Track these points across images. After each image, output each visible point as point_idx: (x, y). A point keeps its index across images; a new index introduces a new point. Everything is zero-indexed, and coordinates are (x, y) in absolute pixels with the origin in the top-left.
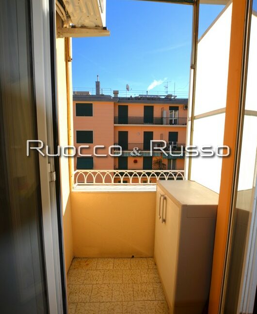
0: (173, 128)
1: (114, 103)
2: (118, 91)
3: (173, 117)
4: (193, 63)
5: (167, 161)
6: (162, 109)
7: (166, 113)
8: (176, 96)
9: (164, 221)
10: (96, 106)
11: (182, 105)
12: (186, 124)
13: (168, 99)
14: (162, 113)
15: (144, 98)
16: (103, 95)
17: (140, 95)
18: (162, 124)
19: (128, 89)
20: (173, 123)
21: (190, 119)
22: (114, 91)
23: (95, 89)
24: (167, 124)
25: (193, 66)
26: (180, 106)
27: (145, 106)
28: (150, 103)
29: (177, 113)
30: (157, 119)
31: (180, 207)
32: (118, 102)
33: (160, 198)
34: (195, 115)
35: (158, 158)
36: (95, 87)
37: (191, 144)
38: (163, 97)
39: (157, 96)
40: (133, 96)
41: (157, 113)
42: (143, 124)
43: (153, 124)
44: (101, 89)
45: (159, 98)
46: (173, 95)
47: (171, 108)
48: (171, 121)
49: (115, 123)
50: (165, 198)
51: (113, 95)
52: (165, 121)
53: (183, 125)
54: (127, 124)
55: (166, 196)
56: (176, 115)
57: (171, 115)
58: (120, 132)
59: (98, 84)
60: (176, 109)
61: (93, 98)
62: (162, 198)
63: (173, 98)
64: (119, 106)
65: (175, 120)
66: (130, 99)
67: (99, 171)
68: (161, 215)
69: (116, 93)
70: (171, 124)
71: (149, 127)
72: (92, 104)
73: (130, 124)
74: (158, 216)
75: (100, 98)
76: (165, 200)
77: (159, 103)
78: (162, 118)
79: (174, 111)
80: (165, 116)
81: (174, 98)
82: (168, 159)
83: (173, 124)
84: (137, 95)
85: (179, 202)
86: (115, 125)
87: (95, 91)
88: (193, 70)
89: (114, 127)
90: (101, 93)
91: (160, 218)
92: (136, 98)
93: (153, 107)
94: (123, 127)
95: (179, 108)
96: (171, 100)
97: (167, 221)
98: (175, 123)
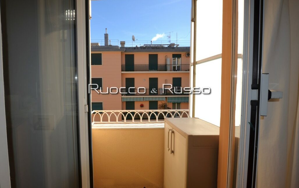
0: (177, 74)
1: (121, 52)
2: (124, 42)
3: (176, 64)
4: (194, 17)
5: (172, 104)
6: (165, 56)
7: (170, 60)
8: (178, 45)
9: (173, 152)
10: (105, 56)
11: (185, 53)
12: (189, 70)
13: (171, 47)
14: (166, 60)
15: (148, 47)
16: (111, 46)
17: (145, 45)
18: (166, 70)
19: (133, 40)
20: (177, 69)
21: (193, 64)
22: (121, 42)
23: (104, 41)
24: (170, 71)
25: (194, 20)
26: (183, 54)
27: (149, 55)
28: (155, 51)
29: (180, 60)
30: (161, 66)
31: (187, 137)
32: (125, 51)
33: (169, 133)
34: (196, 61)
35: (164, 102)
36: (104, 39)
37: (194, 86)
38: (167, 46)
39: (161, 45)
40: (139, 46)
41: (161, 61)
42: (149, 71)
43: (158, 71)
44: (109, 41)
45: (163, 47)
46: (176, 44)
47: (174, 56)
48: (174, 68)
49: (122, 71)
50: (173, 132)
51: (120, 46)
52: (168, 68)
53: (186, 71)
54: (133, 71)
55: (174, 130)
56: (179, 62)
57: (174, 62)
58: (127, 79)
59: (106, 36)
60: (179, 56)
61: (102, 48)
62: (170, 132)
63: (175, 46)
64: (126, 55)
65: (178, 67)
66: (136, 49)
67: (113, 111)
68: (170, 147)
69: (123, 43)
70: (174, 71)
71: (153, 74)
72: (101, 54)
73: (136, 71)
74: (166, 149)
75: (108, 48)
76: (173, 134)
77: (162, 51)
78: (166, 65)
79: (177, 58)
80: (168, 63)
81: (177, 47)
82: (173, 103)
83: (176, 71)
84: (142, 45)
85: (185, 133)
86: (123, 72)
87: (104, 42)
88: (193, 23)
89: (122, 74)
90: (109, 44)
91: (169, 150)
92: (141, 48)
93: (157, 55)
94: (130, 74)
95: (182, 56)
96: (174, 48)
97: (175, 152)
98: (178, 70)
